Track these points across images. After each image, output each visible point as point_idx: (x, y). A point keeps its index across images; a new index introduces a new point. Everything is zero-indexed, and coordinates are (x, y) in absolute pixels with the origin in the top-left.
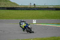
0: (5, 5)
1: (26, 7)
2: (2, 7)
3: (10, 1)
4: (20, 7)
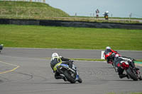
0: (36, 14)
3: (48, 5)
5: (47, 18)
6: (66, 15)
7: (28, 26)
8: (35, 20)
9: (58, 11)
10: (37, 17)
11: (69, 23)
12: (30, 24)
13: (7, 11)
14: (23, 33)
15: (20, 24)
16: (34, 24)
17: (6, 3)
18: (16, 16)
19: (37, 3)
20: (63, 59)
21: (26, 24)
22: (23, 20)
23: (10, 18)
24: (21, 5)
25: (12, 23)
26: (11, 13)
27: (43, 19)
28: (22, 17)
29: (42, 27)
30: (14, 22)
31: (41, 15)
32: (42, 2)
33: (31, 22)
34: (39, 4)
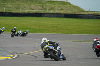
0: (62, 9)
1: (96, 14)
2: (57, 14)
3: (70, 3)
4: (86, 13)
5: (69, 12)
6: (82, 11)
7: (56, 18)
8: (61, 14)
9: (77, 8)
10: (62, 12)
11: (84, 16)
12: (57, 17)
13: (41, 8)
14: (52, 23)
15: (50, 17)
16: (60, 17)
17: (40, 2)
18: (47, 11)
19: (63, 2)
20: (50, 42)
21: (55, 17)
22: (52, 14)
23: (43, 13)
24: (51, 4)
25: (44, 16)
26: (44, 9)
27: (67, 13)
28: (52, 12)
29: (65, 19)
30: (46, 15)
31: (65, 10)
32: (66, 1)
33: (58, 15)
34: (63, 3)
